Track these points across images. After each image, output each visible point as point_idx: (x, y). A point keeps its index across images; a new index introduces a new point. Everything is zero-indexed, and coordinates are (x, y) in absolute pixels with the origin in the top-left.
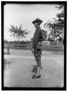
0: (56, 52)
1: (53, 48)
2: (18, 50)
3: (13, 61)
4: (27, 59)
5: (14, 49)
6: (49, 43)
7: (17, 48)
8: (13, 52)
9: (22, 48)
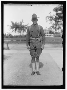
0: (56, 45)
1: (54, 41)
2: (19, 44)
3: (10, 57)
4: (24, 53)
5: (16, 44)
6: (53, 35)
7: (19, 42)
8: (14, 47)
9: (24, 42)
